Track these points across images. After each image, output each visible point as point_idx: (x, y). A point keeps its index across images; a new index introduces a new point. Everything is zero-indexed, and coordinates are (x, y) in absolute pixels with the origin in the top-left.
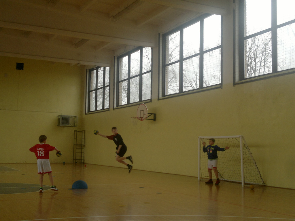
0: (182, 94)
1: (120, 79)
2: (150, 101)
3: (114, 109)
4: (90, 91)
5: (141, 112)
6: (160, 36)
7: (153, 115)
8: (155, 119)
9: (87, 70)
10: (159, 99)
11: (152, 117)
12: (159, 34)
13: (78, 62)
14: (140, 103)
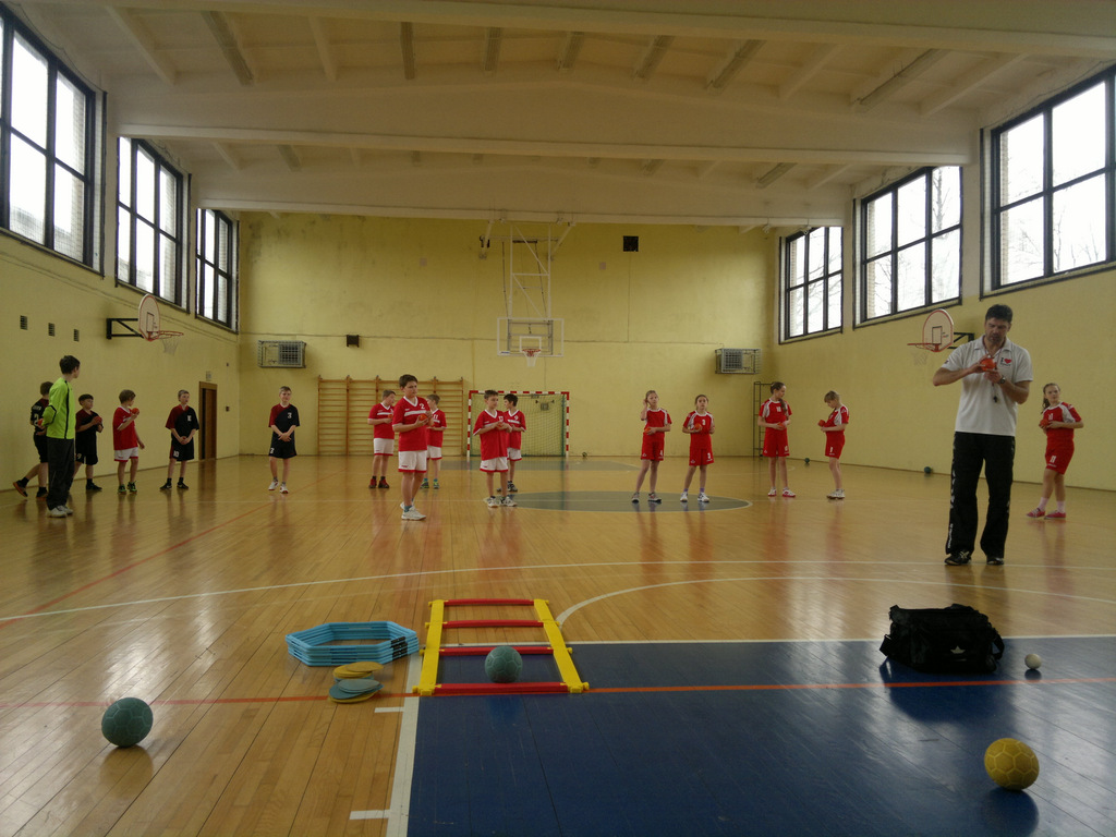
0: (1052, 278)
1: (871, 253)
2: (955, 302)
3: (854, 327)
4: (789, 290)
5: (935, 330)
6: (985, 134)
9: (781, 238)
10: (982, 297)
12: (982, 131)
13: (764, 222)
14: (929, 308)
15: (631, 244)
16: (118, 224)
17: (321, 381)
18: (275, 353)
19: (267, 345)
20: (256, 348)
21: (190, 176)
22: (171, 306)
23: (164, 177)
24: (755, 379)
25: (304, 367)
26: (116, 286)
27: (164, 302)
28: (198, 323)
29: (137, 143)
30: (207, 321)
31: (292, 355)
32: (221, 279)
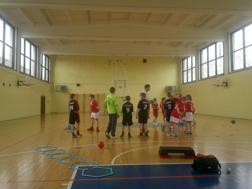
0: (246, 69)
1: (202, 63)
2: (223, 74)
3: (199, 81)
4: (183, 71)
5: (218, 81)
6: (229, 34)
7: (225, 83)
8: (227, 86)
9: (181, 59)
10: (229, 73)
11: (225, 84)
12: (228, 33)
13: (176, 55)
14: (216, 76)
15: (145, 61)
16: (20, 58)
18: (59, 88)
19: (58, 86)
20: (55, 87)
21: (39, 46)
22: (34, 78)
23: (32, 47)
25: (67, 91)
26: (20, 73)
27: (32, 77)
28: (41, 81)
29: (25, 39)
30: (43, 81)
31: (64, 89)
32: (46, 71)
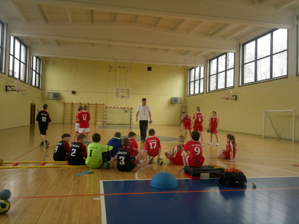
0: (257, 82)
1: (211, 74)
3: (207, 93)
4: (190, 82)
5: (227, 95)
7: (235, 96)
8: (236, 99)
9: (188, 69)
10: (239, 86)
12: (240, 44)
14: (226, 89)
15: (149, 69)
16: (10, 60)
17: (64, 103)
18: (52, 95)
19: (50, 93)
20: (47, 94)
21: (29, 47)
22: (24, 82)
23: (22, 47)
24: (181, 105)
25: (60, 99)
26: (9, 77)
27: (21, 81)
28: (30, 87)
29: (15, 38)
30: (33, 86)
31: (57, 96)
32: (37, 75)
